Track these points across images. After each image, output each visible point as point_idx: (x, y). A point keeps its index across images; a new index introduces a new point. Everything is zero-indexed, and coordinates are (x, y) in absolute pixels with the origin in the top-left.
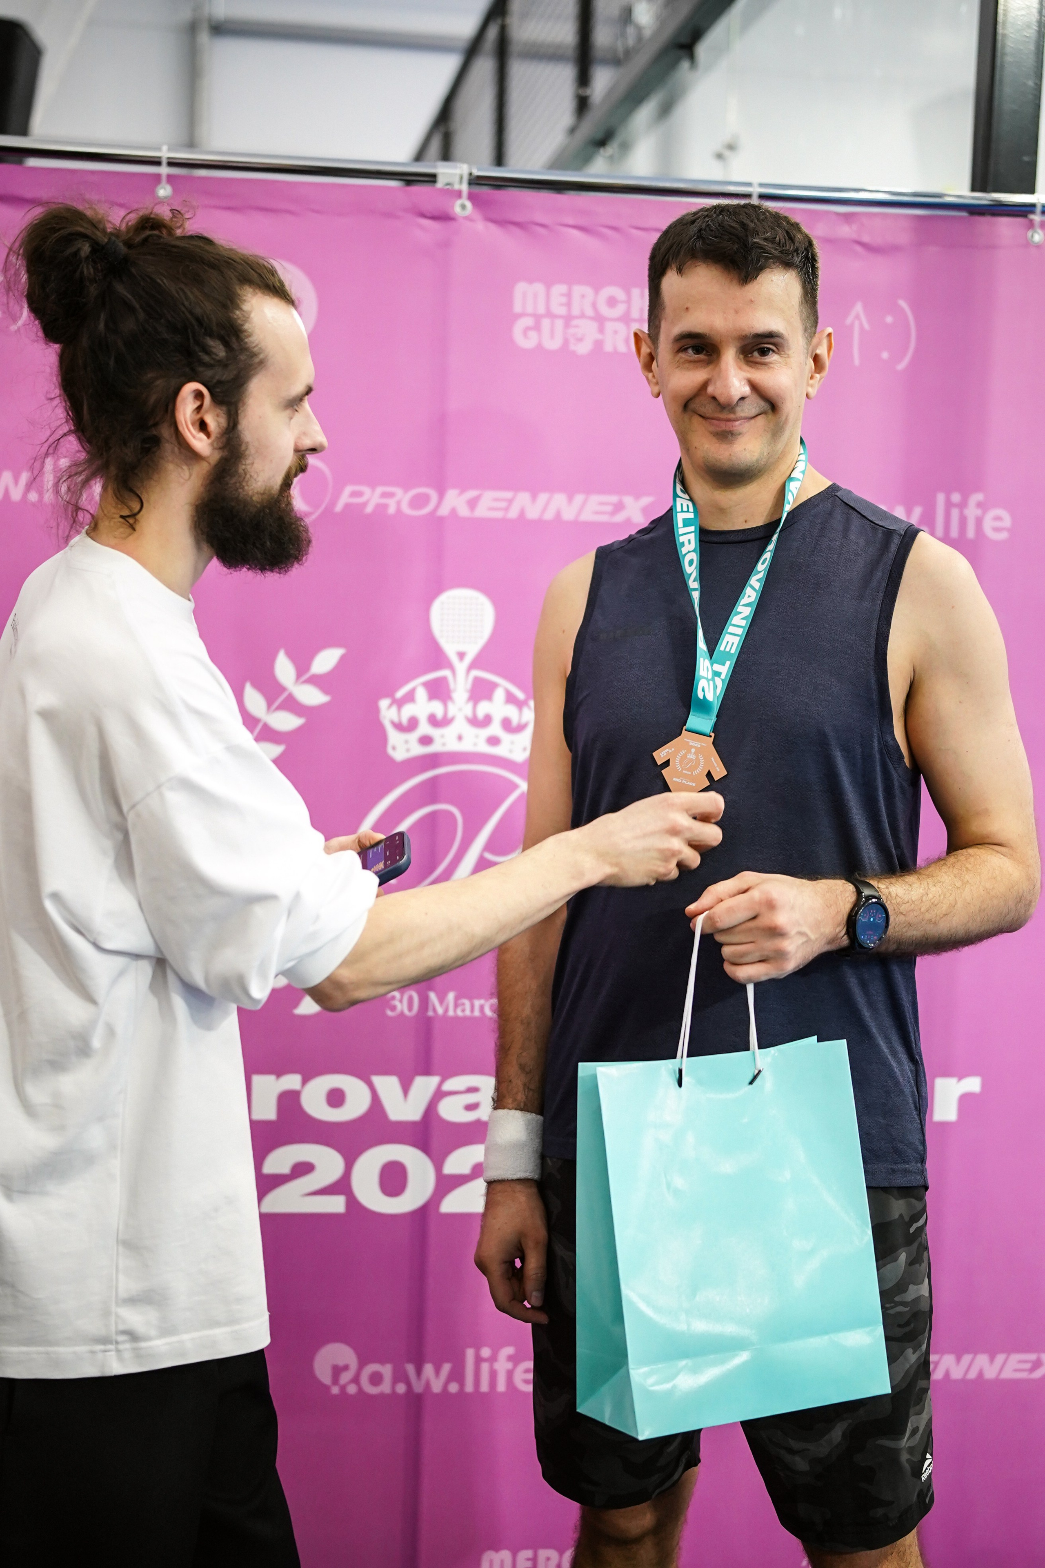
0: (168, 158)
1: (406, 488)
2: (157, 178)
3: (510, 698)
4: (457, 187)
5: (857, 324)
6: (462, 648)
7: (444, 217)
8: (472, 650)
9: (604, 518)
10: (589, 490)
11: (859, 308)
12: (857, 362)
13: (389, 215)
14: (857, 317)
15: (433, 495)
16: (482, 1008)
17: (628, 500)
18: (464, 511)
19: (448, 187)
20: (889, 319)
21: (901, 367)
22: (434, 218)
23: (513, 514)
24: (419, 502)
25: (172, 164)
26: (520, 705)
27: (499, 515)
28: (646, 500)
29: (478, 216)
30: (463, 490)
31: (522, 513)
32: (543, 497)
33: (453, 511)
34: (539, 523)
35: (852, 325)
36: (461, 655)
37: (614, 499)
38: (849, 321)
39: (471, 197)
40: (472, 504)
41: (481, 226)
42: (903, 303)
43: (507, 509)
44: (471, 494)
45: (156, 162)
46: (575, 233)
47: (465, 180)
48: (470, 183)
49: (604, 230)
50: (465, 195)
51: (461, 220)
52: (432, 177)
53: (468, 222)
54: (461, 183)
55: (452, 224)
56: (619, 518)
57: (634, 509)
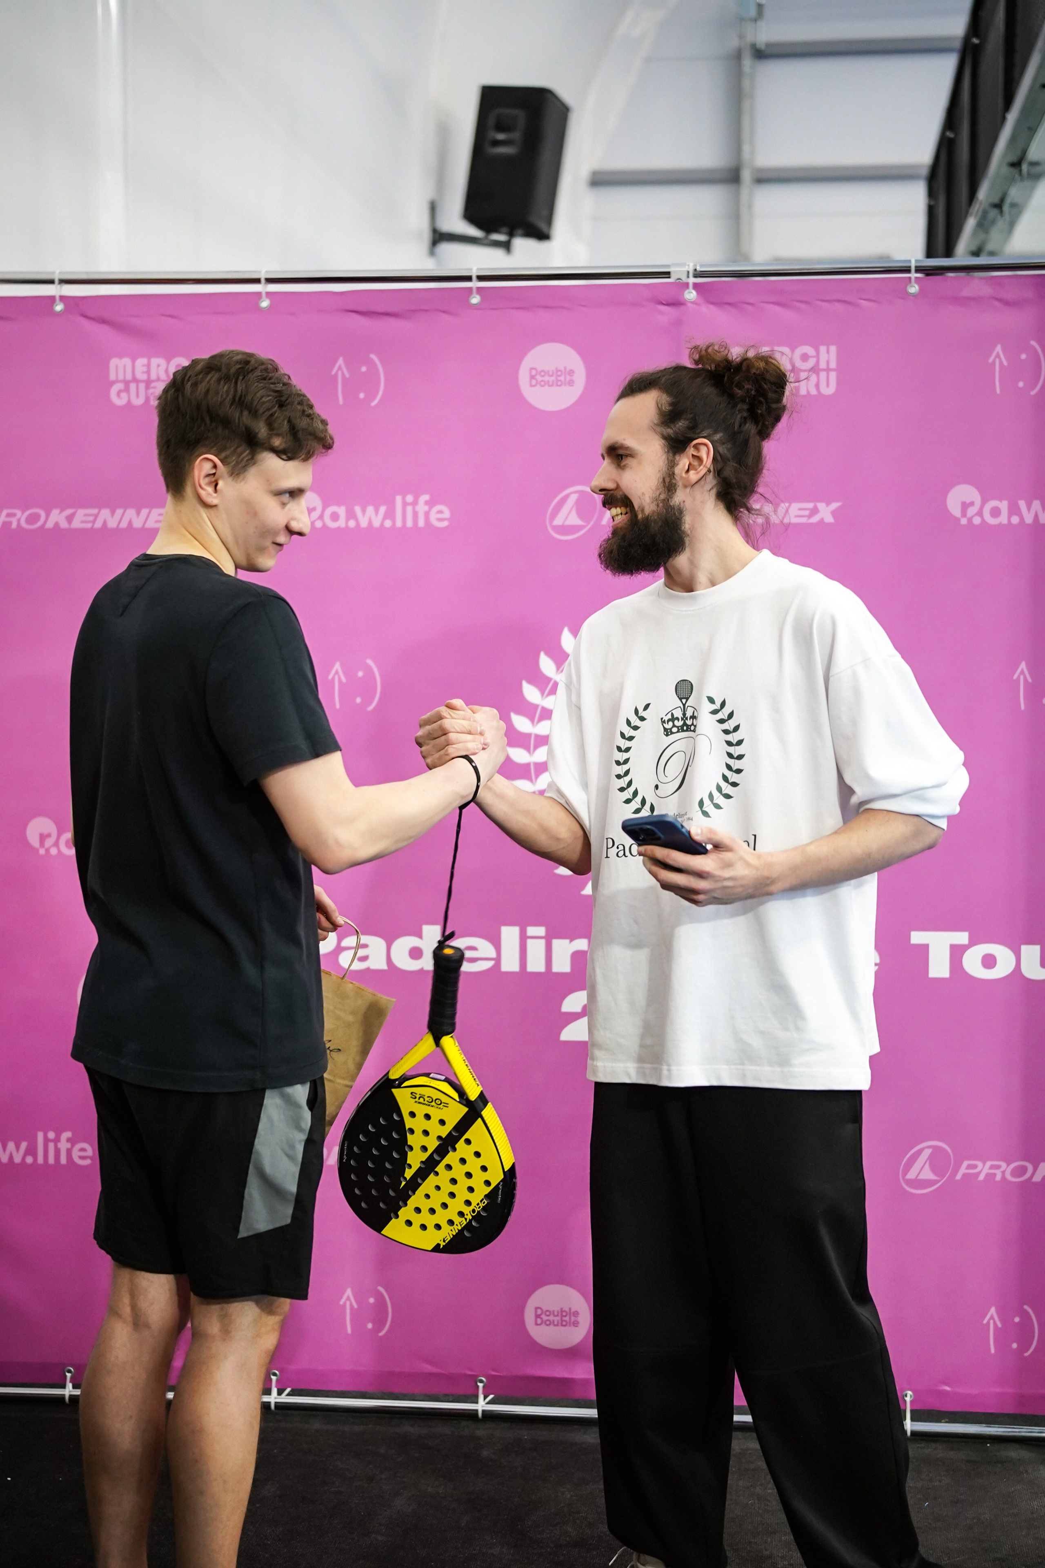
0: (478, 275)
2: (470, 290)
4: (685, 279)
5: (997, 361)
7: (677, 303)
9: (803, 520)
10: (790, 500)
11: (999, 348)
12: (998, 391)
13: (636, 305)
14: (998, 356)
17: (821, 506)
19: (679, 280)
20: (1023, 356)
21: (1033, 393)
22: (668, 305)
25: (481, 278)
28: (835, 505)
29: (701, 301)
35: (994, 361)
37: (810, 505)
38: (991, 360)
39: (696, 286)
41: (705, 308)
42: (1033, 343)
45: (468, 278)
46: (777, 308)
47: (691, 274)
48: (695, 276)
49: (798, 304)
50: (691, 285)
51: (689, 305)
52: (667, 274)
53: (695, 306)
54: (688, 277)
55: (683, 308)
56: (815, 519)
57: (826, 513)
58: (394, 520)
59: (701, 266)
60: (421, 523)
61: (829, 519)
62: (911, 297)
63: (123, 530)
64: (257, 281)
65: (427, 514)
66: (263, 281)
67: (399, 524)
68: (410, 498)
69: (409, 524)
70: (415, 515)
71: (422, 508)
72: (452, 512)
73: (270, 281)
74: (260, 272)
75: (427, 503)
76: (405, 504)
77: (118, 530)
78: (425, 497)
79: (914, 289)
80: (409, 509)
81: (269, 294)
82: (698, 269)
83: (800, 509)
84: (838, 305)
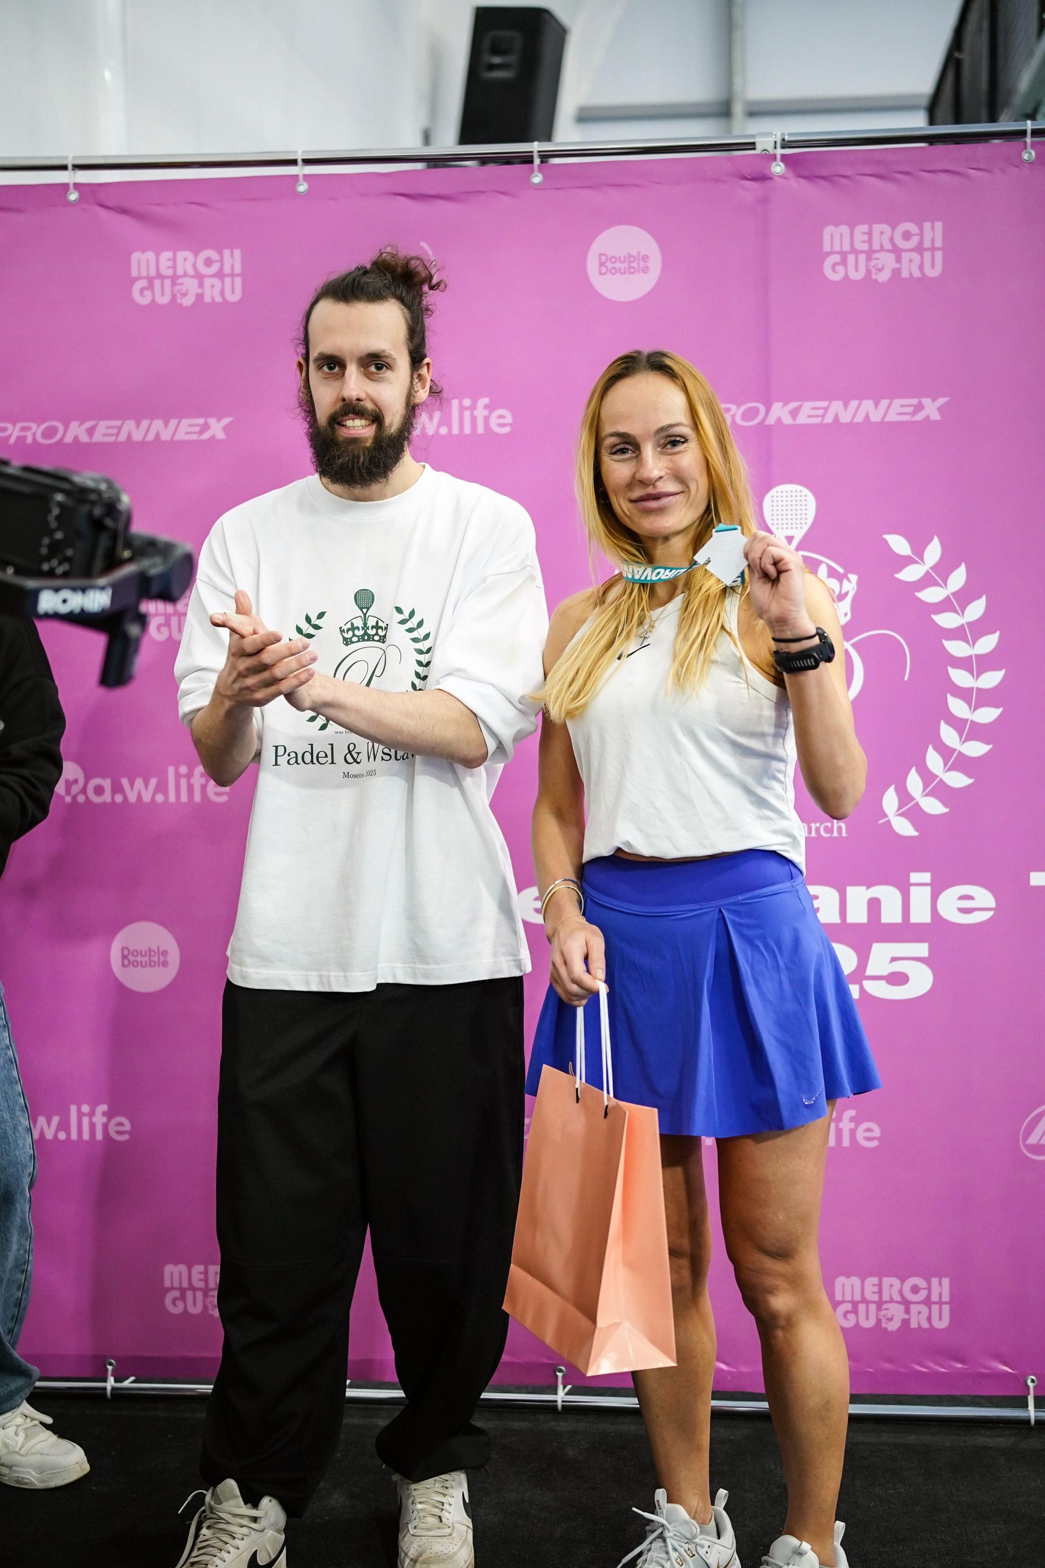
0: (539, 152)
1: (739, 405)
3: (832, 573)
4: (771, 151)
6: (790, 533)
7: (763, 178)
8: (799, 535)
9: (906, 418)
10: (892, 396)
13: (717, 180)
15: (762, 409)
16: (818, 830)
17: (926, 402)
18: (787, 420)
19: (766, 152)
22: (753, 179)
23: (829, 419)
24: (750, 414)
25: (542, 154)
26: (840, 578)
27: (818, 421)
28: (942, 401)
29: (790, 174)
30: (786, 403)
31: (837, 417)
32: (854, 404)
33: (779, 420)
34: (851, 425)
36: (790, 539)
37: (914, 401)
39: (784, 158)
40: (794, 413)
41: (794, 183)
43: (823, 416)
44: (793, 405)
46: (874, 181)
47: (778, 145)
48: (783, 147)
49: (898, 176)
50: (778, 157)
51: (777, 179)
52: (752, 146)
53: (783, 180)
54: (775, 148)
55: (768, 183)
56: (919, 417)
57: (932, 409)
58: (450, 427)
59: (789, 135)
60: (480, 430)
61: (935, 416)
62: (1026, 165)
63: (149, 443)
64: (293, 162)
65: (487, 419)
66: (300, 162)
67: (456, 430)
68: (467, 402)
69: (467, 430)
70: (474, 420)
71: (481, 413)
72: (514, 415)
73: (308, 162)
74: (296, 152)
75: (486, 407)
76: (462, 408)
77: (143, 444)
78: (485, 401)
79: (1029, 155)
80: (467, 414)
81: (306, 177)
82: (787, 138)
83: (902, 406)
84: (943, 176)
